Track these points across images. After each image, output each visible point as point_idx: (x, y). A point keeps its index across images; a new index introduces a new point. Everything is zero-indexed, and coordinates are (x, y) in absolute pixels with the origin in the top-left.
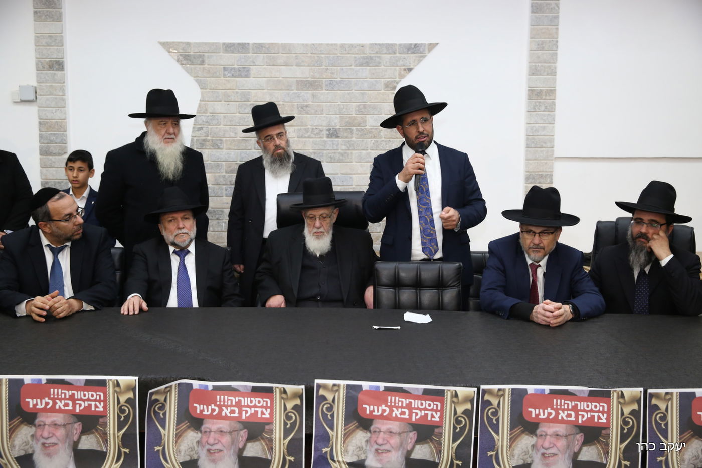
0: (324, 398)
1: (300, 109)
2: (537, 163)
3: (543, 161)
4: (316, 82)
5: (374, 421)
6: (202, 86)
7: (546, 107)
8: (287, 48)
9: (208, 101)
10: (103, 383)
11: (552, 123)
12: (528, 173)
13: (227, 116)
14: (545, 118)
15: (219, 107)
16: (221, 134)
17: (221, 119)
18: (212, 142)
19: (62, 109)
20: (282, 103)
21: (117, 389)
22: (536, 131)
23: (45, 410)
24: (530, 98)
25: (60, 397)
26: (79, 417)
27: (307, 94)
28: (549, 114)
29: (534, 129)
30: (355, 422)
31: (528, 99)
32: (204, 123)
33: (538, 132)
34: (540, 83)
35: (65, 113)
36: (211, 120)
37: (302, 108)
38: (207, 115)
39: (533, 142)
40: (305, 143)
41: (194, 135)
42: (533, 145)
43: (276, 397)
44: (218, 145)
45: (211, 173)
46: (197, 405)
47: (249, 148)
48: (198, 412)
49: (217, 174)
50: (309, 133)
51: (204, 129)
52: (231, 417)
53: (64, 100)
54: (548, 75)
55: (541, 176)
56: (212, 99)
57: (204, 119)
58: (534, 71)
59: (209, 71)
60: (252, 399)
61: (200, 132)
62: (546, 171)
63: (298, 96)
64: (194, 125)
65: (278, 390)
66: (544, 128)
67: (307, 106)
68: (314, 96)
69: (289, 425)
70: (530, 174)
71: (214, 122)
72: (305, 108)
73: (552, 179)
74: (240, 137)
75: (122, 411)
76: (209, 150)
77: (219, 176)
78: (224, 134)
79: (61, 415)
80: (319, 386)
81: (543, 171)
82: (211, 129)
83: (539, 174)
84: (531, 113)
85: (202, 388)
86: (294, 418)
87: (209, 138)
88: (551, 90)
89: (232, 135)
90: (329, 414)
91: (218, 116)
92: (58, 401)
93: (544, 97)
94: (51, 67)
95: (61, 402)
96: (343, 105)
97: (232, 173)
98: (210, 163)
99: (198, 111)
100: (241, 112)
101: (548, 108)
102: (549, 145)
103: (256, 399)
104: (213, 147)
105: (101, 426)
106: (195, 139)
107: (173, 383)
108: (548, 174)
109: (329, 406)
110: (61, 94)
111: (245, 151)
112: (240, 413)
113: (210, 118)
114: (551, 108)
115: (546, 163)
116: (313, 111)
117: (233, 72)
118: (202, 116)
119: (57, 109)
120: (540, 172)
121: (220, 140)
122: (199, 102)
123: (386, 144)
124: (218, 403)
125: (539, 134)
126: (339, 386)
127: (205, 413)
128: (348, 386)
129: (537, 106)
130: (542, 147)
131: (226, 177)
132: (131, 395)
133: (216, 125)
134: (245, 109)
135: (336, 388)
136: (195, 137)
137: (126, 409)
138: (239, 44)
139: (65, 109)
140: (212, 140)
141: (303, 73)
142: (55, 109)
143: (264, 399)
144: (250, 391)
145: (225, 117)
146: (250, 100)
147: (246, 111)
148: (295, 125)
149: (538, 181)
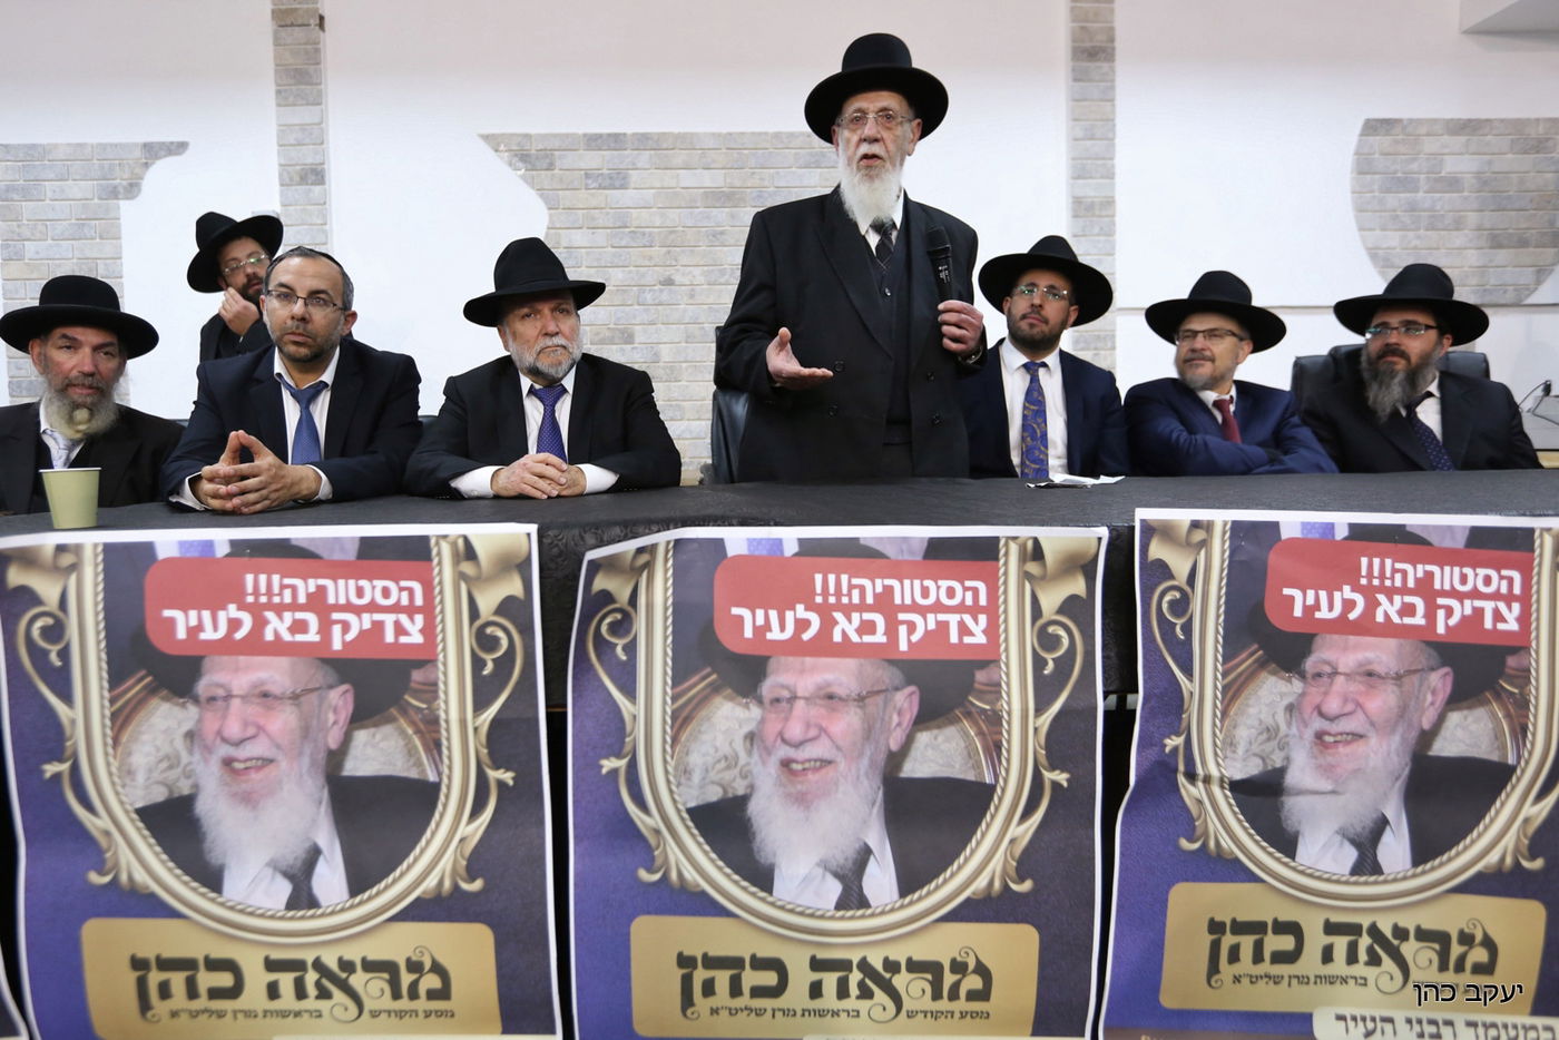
0: (1161, 570)
1: (710, 238)
4: (733, 194)
5: (1318, 641)
6: (552, 202)
7: (1101, 229)
8: (685, 141)
10: (418, 550)
20: (680, 229)
21: (467, 568)
23: (227, 646)
24: (1075, 214)
25: (276, 600)
26: (344, 668)
27: (719, 214)
30: (1255, 646)
37: (714, 236)
43: (1006, 573)
46: (745, 613)
47: (629, 303)
48: (748, 633)
50: (727, 277)
52: (862, 644)
53: (325, 232)
54: (1102, 177)
55: (1099, 337)
58: (1079, 173)
59: (561, 180)
60: (929, 583)
62: (1104, 332)
63: (707, 218)
65: (1014, 548)
67: (722, 233)
68: (733, 216)
69: (1051, 665)
70: (1080, 337)
72: (718, 237)
73: (1113, 343)
75: (485, 641)
79: (283, 662)
80: (1149, 530)
81: (1100, 331)
83: (1093, 337)
84: (1079, 238)
85: (763, 552)
86: (1066, 641)
88: (1108, 202)
90: (1179, 622)
92: (270, 615)
93: (1097, 213)
94: (303, 180)
95: (280, 617)
101: (1105, 230)
103: (940, 582)
105: (416, 694)
107: (663, 538)
108: (1106, 336)
109: (1178, 595)
110: (319, 222)
111: (622, 308)
112: (891, 631)
114: (1111, 231)
117: (600, 181)
120: (1097, 331)
124: (819, 599)
126: (1207, 527)
127: (775, 635)
128: (1237, 527)
129: (1087, 226)
132: (514, 587)
134: (621, 239)
135: (1199, 535)
137: (500, 634)
138: (609, 135)
141: (714, 179)
143: (968, 583)
144: (919, 558)
145: (588, 253)
147: (623, 243)
148: (702, 263)
149: (1093, 346)
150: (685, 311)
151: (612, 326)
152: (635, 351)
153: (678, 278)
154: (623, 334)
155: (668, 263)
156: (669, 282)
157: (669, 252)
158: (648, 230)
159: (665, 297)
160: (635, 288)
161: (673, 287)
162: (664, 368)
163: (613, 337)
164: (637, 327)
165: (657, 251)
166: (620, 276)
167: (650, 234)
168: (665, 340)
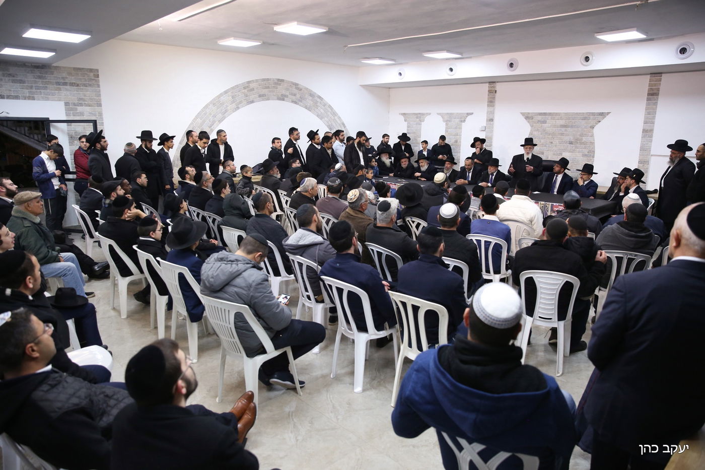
3: (645, 156)
6: (532, 126)
7: (649, 136)
9: (533, 131)
11: (651, 142)
27: (563, 129)
28: (650, 139)
29: (644, 144)
31: (642, 133)
34: (648, 127)
42: (642, 150)
54: (651, 124)
58: (646, 122)
59: (534, 122)
66: (647, 144)
68: (566, 130)
83: (644, 161)
84: (643, 138)
88: (652, 130)
93: (649, 132)
102: (649, 150)
110: (492, 128)
114: (651, 136)
117: (541, 122)
129: (646, 135)
130: (646, 151)
134: (544, 134)
138: (544, 113)
141: (562, 122)
142: (490, 133)
146: (545, 131)
148: (558, 139)
151: (539, 150)
154: (541, 152)
155: (552, 139)
161: (552, 144)
165: (550, 136)
167: (550, 133)
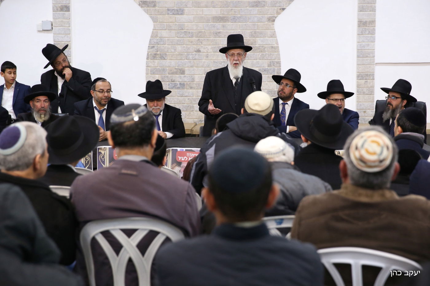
1: (215, 34)
2: (364, 67)
3: (367, 66)
4: (225, 17)
6: (154, 20)
7: (369, 32)
9: (158, 30)
11: (373, 41)
12: (359, 73)
13: (170, 39)
14: (368, 39)
15: (165, 33)
16: (166, 50)
17: (166, 41)
18: (160, 55)
19: (68, 35)
20: (203, 31)
22: (363, 46)
24: (359, 26)
27: (219, 25)
28: (371, 36)
29: (362, 45)
31: (358, 27)
32: (155, 44)
33: (364, 47)
34: (365, 17)
35: (70, 38)
36: (160, 41)
37: (216, 34)
38: (157, 38)
39: (361, 54)
40: (218, 56)
41: (149, 51)
42: (361, 56)
44: (164, 57)
45: (160, 74)
46: (179, 157)
47: (183, 59)
49: (163, 75)
51: (155, 47)
53: (69, 30)
55: (367, 75)
56: (161, 29)
57: (155, 41)
61: (153, 49)
62: (370, 72)
63: (214, 27)
64: (149, 45)
66: (368, 45)
67: (219, 33)
68: (223, 26)
70: (360, 74)
71: (162, 43)
72: (218, 34)
73: (374, 77)
74: (178, 52)
76: (158, 60)
77: (165, 76)
78: (168, 50)
81: (368, 72)
82: (160, 47)
83: (366, 74)
84: (360, 35)
85: (182, 151)
87: (158, 53)
89: (173, 51)
91: (164, 39)
94: (62, 10)
96: (242, 32)
97: (173, 74)
98: (159, 68)
99: (151, 36)
100: (179, 37)
101: (371, 32)
102: (371, 55)
104: (161, 58)
106: (150, 53)
108: (371, 74)
110: (68, 26)
111: (181, 61)
113: (159, 40)
114: (373, 32)
115: (370, 67)
116: (223, 36)
118: (154, 39)
119: (65, 35)
120: (367, 72)
121: (165, 54)
122: (152, 30)
123: (269, 56)
124: (187, 156)
125: (365, 48)
127: (182, 160)
129: (363, 31)
130: (367, 57)
131: (169, 77)
133: (163, 45)
134: (181, 34)
136: (150, 52)
139: (70, 35)
140: (160, 54)
142: (64, 35)
145: (168, 40)
146: (184, 29)
147: (182, 36)
148: (212, 44)
149: (365, 78)
150: (204, 62)
151: (177, 68)
152: (185, 77)
153: (202, 50)
154: (180, 71)
155: (199, 44)
156: (199, 51)
157: (199, 40)
158: (190, 31)
159: (197, 57)
160: (186, 53)
161: (200, 53)
162: (196, 84)
163: (177, 72)
164: (186, 68)
165: (194, 39)
166: (180, 49)
167: (192, 33)
168: (196, 73)
